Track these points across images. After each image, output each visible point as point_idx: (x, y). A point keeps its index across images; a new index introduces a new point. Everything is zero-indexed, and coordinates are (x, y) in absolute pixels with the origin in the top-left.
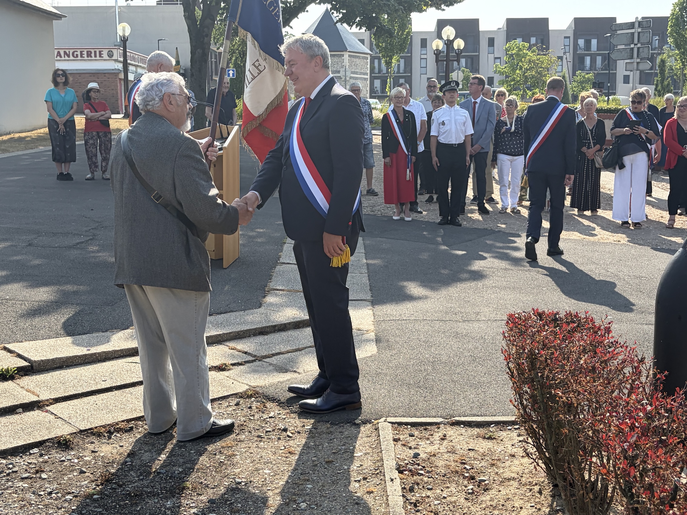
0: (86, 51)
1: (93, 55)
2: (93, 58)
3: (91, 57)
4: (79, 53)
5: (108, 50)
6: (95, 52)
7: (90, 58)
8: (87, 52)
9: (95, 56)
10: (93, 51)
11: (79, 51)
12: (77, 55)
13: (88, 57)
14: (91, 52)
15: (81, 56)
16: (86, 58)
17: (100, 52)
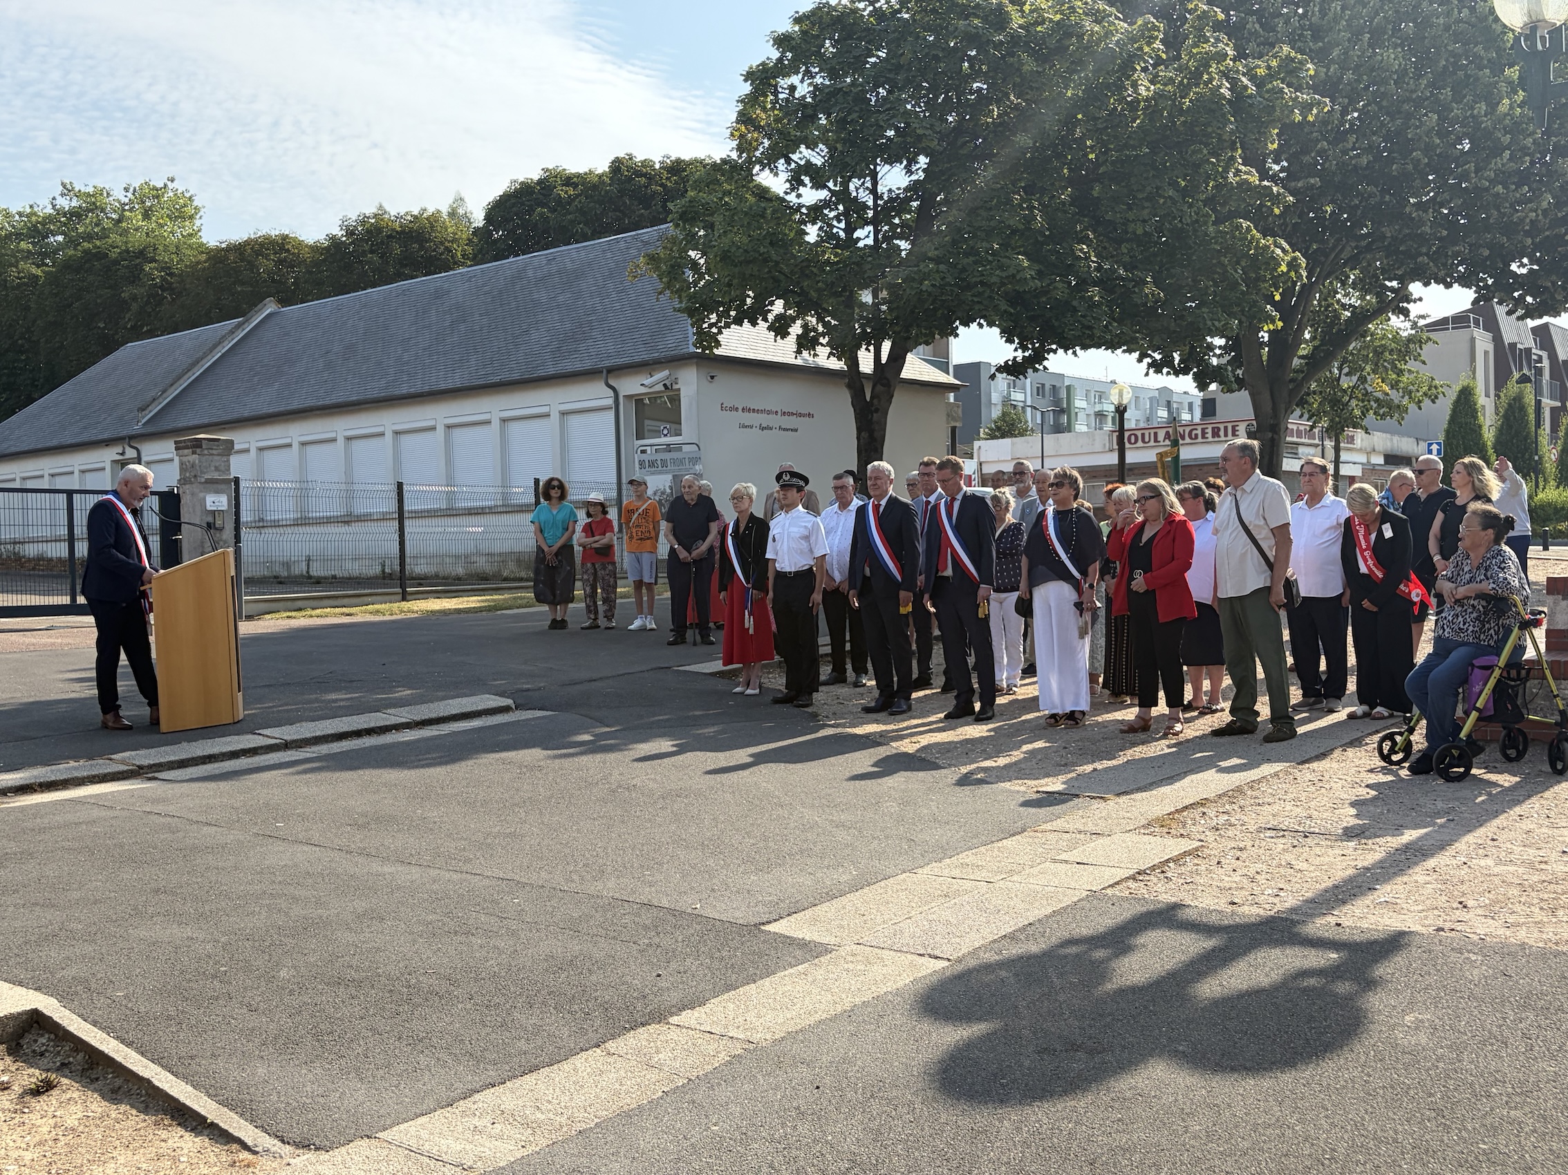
0: (1210, 427)
1: (1222, 433)
2: (1223, 438)
3: (1219, 436)
4: (1199, 432)
5: (1247, 423)
6: (1226, 428)
7: (1216, 439)
8: (1213, 428)
9: (1226, 435)
10: (1222, 427)
11: (1199, 428)
12: (1196, 436)
13: (1213, 437)
14: (1219, 429)
15: (1203, 437)
16: (1210, 439)
17: (1233, 427)
